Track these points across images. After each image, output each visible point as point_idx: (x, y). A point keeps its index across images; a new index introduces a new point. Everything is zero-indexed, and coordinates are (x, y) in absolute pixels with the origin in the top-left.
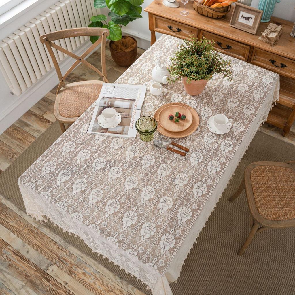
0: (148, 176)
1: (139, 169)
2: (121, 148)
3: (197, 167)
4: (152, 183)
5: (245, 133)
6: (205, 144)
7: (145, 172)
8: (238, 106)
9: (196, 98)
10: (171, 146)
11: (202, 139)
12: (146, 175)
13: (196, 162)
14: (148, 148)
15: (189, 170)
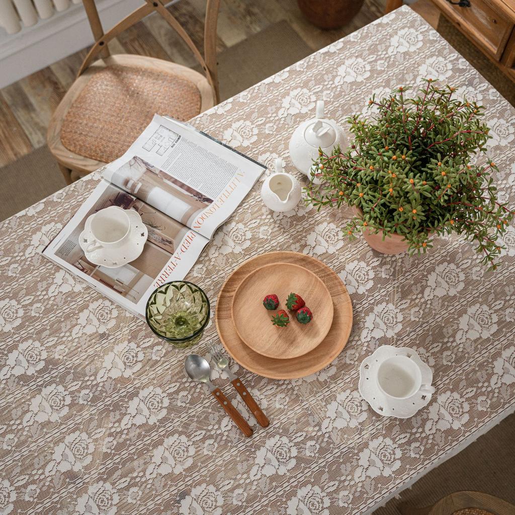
0: (125, 454)
1: (114, 420)
2: (103, 336)
3: (262, 486)
4: (124, 480)
5: (457, 440)
6: (325, 424)
7: (124, 436)
8: (488, 340)
9: (378, 263)
10: (229, 389)
11: (324, 403)
12: (120, 447)
13: (269, 471)
14: (166, 368)
15: (238, 486)
